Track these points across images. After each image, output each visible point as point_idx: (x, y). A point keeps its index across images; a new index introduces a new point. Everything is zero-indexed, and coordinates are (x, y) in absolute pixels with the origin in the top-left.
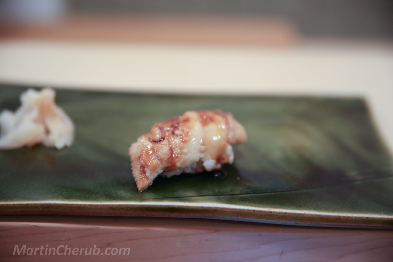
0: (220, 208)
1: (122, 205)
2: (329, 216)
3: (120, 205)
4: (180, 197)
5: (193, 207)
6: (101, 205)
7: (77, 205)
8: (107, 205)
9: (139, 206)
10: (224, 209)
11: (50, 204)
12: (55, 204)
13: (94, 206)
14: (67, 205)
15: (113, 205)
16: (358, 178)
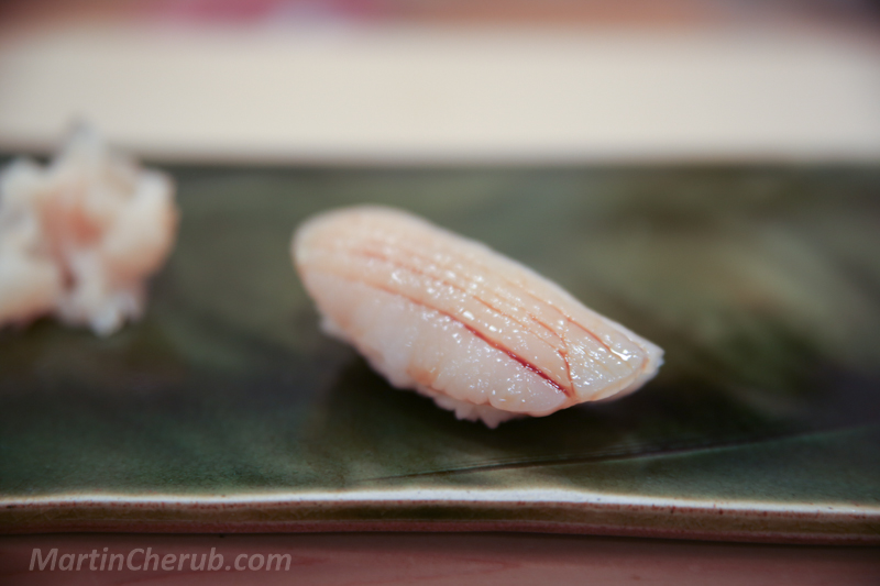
0: (573, 505)
1: (287, 503)
3: (280, 504)
4: (453, 472)
5: (492, 503)
6: (224, 505)
7: (155, 505)
8: (243, 505)
9: (336, 503)
10: (584, 505)
11: (75, 504)
12: (92, 504)
13: (203, 507)
14: (126, 505)
15: (259, 505)
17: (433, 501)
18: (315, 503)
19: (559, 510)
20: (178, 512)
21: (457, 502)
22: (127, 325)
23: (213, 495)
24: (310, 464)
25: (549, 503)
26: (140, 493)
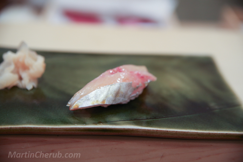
0: (136, 129)
2: (203, 133)
4: (109, 122)
5: (118, 129)
6: (59, 128)
7: (43, 128)
8: (63, 128)
9: (84, 128)
10: (138, 129)
14: (37, 128)
15: (67, 128)
16: (217, 107)
17: (105, 128)
18: (79, 128)
19: (132, 130)
20: (48, 129)
21: (110, 128)
22: (34, 88)
23: (56, 126)
24: (77, 120)
25: (130, 129)
26: (40, 125)
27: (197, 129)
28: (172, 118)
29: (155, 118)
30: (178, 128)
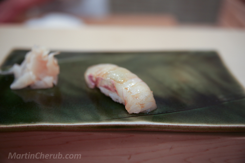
0: (148, 125)
1: (86, 125)
2: (215, 127)
3: (85, 125)
5: (130, 125)
6: (73, 126)
7: (58, 126)
8: (77, 126)
9: (97, 125)
10: (150, 125)
11: (41, 126)
12: (45, 126)
13: (69, 126)
14: (52, 126)
15: (81, 126)
16: (225, 99)
17: (118, 125)
18: (92, 125)
19: (145, 126)
20: (63, 127)
21: (123, 125)
23: (71, 123)
24: (91, 116)
25: (142, 125)
26: (55, 123)
27: (208, 123)
28: (182, 112)
29: (166, 113)
30: (189, 122)
